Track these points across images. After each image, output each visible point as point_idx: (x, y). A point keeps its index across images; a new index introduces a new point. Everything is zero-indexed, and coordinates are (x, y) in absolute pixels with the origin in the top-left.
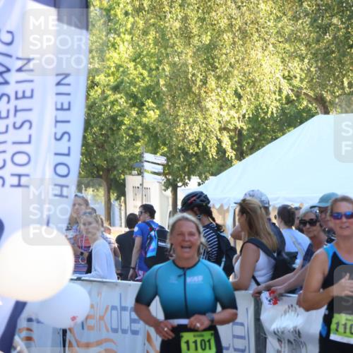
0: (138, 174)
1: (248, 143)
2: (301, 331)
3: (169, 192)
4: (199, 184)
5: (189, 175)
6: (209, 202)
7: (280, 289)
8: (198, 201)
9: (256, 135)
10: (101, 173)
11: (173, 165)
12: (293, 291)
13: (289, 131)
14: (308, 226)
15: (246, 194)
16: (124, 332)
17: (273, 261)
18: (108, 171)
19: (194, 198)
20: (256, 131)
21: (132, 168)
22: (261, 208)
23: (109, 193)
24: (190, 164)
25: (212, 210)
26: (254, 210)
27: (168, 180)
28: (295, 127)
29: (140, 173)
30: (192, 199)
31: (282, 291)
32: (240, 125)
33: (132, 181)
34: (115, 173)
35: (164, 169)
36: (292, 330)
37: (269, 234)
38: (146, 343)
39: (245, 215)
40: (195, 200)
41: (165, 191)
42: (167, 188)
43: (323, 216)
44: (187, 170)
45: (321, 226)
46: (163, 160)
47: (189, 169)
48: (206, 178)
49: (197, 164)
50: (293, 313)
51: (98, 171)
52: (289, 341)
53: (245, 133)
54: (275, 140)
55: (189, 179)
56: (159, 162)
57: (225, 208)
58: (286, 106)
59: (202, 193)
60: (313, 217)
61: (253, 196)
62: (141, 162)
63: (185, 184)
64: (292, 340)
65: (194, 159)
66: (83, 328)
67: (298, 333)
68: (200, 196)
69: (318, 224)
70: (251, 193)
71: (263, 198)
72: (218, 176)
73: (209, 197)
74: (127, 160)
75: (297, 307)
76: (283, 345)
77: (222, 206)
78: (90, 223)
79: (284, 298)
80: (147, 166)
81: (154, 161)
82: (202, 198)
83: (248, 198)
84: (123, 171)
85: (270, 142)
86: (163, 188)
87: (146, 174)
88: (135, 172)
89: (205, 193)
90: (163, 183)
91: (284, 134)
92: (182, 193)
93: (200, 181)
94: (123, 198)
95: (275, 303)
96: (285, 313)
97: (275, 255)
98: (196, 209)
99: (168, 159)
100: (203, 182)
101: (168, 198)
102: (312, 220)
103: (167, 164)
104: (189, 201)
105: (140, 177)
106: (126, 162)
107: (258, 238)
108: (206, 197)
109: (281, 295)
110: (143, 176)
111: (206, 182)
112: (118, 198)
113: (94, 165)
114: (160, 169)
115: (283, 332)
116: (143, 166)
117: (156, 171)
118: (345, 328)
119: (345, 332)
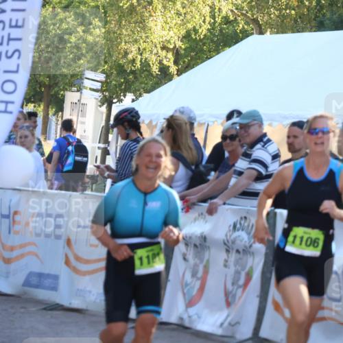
0: (78, 91)
1: (184, 62)
2: (207, 237)
3: (104, 109)
4: (133, 101)
5: (125, 91)
6: (139, 117)
7: (193, 198)
8: (129, 116)
9: (192, 54)
10: (43, 89)
11: (111, 82)
12: (204, 201)
13: (223, 51)
14: (228, 141)
15: (176, 111)
16: (47, 236)
17: (190, 173)
18: (49, 87)
19: (126, 114)
20: (193, 50)
21: (72, 85)
22: (186, 124)
23: (48, 108)
24: (127, 82)
25: (142, 125)
26: (180, 126)
27: (105, 96)
28: (230, 46)
29: (79, 90)
30: (124, 115)
31: (195, 201)
32: (179, 44)
33: (71, 97)
34: (56, 89)
35: (102, 86)
36: (199, 235)
37: (190, 148)
38: (66, 246)
39: (170, 130)
40: (126, 116)
41: (100, 106)
42: (103, 104)
43: (243, 131)
44: (123, 87)
45: (240, 141)
46: (102, 77)
47: (125, 86)
48: (141, 95)
49: (133, 82)
50: (202, 220)
51: (40, 88)
52: (195, 246)
53: (183, 52)
54: (209, 59)
55: (125, 96)
56: (98, 79)
57: (154, 123)
58: (225, 26)
59: (134, 109)
60: (234, 132)
61: (182, 113)
62: (82, 79)
63: (120, 101)
64: (198, 244)
65: (131, 77)
66: (9, 232)
67: (204, 238)
68: (131, 112)
69: (237, 139)
70: (182, 110)
71: (192, 115)
72: (152, 93)
73: (140, 113)
74: (69, 77)
75: (207, 215)
76: (189, 249)
77: (151, 122)
78: (26, 137)
79: (196, 207)
80: (87, 83)
81: (93, 79)
82: (133, 114)
83: (178, 114)
84: (64, 87)
85: (204, 61)
86: (99, 104)
87: (84, 91)
88: (75, 89)
89: (137, 109)
90: (100, 99)
91: (218, 53)
92: (116, 109)
93: (135, 98)
94: (60, 113)
95: (187, 211)
96: (195, 220)
97: (193, 167)
98: (126, 124)
99: (107, 77)
100: (137, 99)
101: (102, 113)
102: (232, 135)
103: (106, 82)
104: (121, 117)
105: (79, 94)
106: (67, 78)
107: (179, 151)
108: (137, 113)
109: (194, 204)
110: (81, 93)
111: (140, 98)
112: (56, 113)
113: (37, 81)
114: (98, 86)
115: (190, 238)
116: (83, 83)
117: (95, 88)
118: (301, 241)
119: (301, 244)
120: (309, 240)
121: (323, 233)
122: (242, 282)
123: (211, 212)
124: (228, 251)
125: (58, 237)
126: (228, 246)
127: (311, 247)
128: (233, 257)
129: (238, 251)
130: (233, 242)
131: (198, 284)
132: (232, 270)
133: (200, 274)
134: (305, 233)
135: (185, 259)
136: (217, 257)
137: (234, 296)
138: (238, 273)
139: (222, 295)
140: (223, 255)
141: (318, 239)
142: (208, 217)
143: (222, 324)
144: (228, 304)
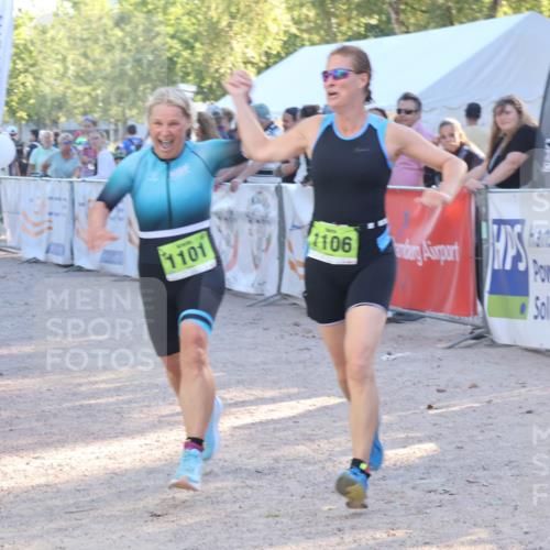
12: (228, 181)
52: (226, 219)
67: (231, 212)
109: (220, 184)
118: (325, 242)
119: (325, 248)
120: (335, 240)
121: (356, 230)
122: (264, 247)
123: (233, 189)
124: (250, 221)
125: (121, 219)
126: (250, 218)
127: (340, 252)
128: (255, 227)
129: (258, 221)
130: (253, 214)
131: (232, 251)
132: (255, 237)
133: (232, 242)
134: (329, 231)
135: (220, 231)
136: (243, 227)
137: (260, 259)
138: (260, 239)
139: (251, 258)
140: (248, 225)
141: (350, 239)
142: (232, 194)
143: (253, 285)
144: (256, 266)
